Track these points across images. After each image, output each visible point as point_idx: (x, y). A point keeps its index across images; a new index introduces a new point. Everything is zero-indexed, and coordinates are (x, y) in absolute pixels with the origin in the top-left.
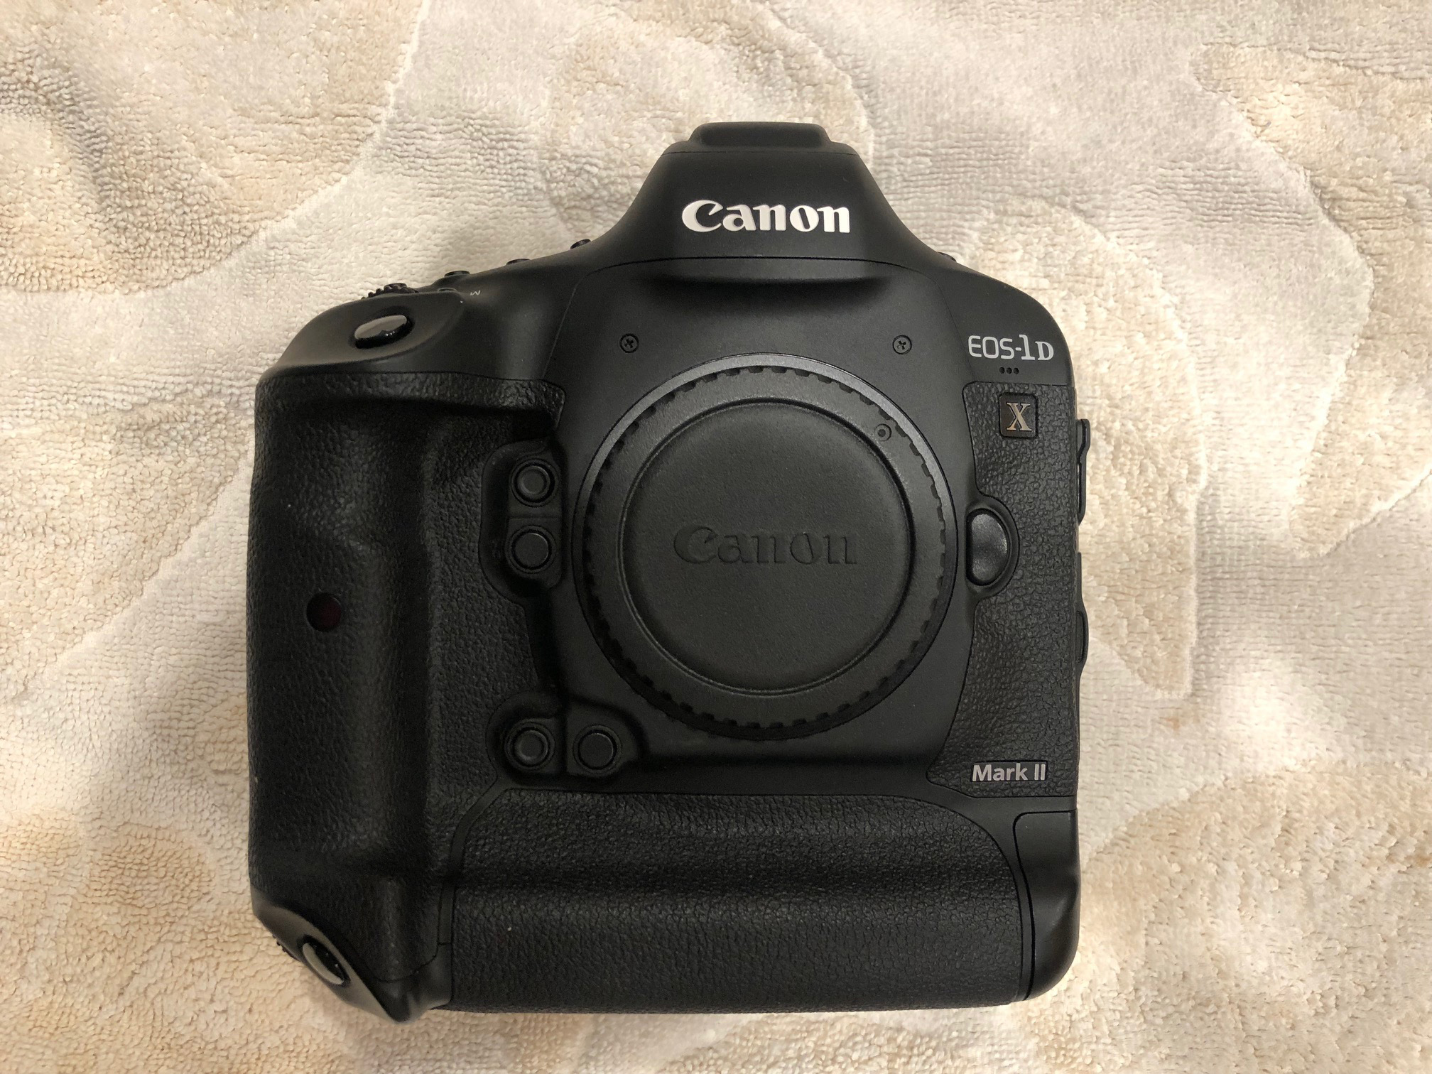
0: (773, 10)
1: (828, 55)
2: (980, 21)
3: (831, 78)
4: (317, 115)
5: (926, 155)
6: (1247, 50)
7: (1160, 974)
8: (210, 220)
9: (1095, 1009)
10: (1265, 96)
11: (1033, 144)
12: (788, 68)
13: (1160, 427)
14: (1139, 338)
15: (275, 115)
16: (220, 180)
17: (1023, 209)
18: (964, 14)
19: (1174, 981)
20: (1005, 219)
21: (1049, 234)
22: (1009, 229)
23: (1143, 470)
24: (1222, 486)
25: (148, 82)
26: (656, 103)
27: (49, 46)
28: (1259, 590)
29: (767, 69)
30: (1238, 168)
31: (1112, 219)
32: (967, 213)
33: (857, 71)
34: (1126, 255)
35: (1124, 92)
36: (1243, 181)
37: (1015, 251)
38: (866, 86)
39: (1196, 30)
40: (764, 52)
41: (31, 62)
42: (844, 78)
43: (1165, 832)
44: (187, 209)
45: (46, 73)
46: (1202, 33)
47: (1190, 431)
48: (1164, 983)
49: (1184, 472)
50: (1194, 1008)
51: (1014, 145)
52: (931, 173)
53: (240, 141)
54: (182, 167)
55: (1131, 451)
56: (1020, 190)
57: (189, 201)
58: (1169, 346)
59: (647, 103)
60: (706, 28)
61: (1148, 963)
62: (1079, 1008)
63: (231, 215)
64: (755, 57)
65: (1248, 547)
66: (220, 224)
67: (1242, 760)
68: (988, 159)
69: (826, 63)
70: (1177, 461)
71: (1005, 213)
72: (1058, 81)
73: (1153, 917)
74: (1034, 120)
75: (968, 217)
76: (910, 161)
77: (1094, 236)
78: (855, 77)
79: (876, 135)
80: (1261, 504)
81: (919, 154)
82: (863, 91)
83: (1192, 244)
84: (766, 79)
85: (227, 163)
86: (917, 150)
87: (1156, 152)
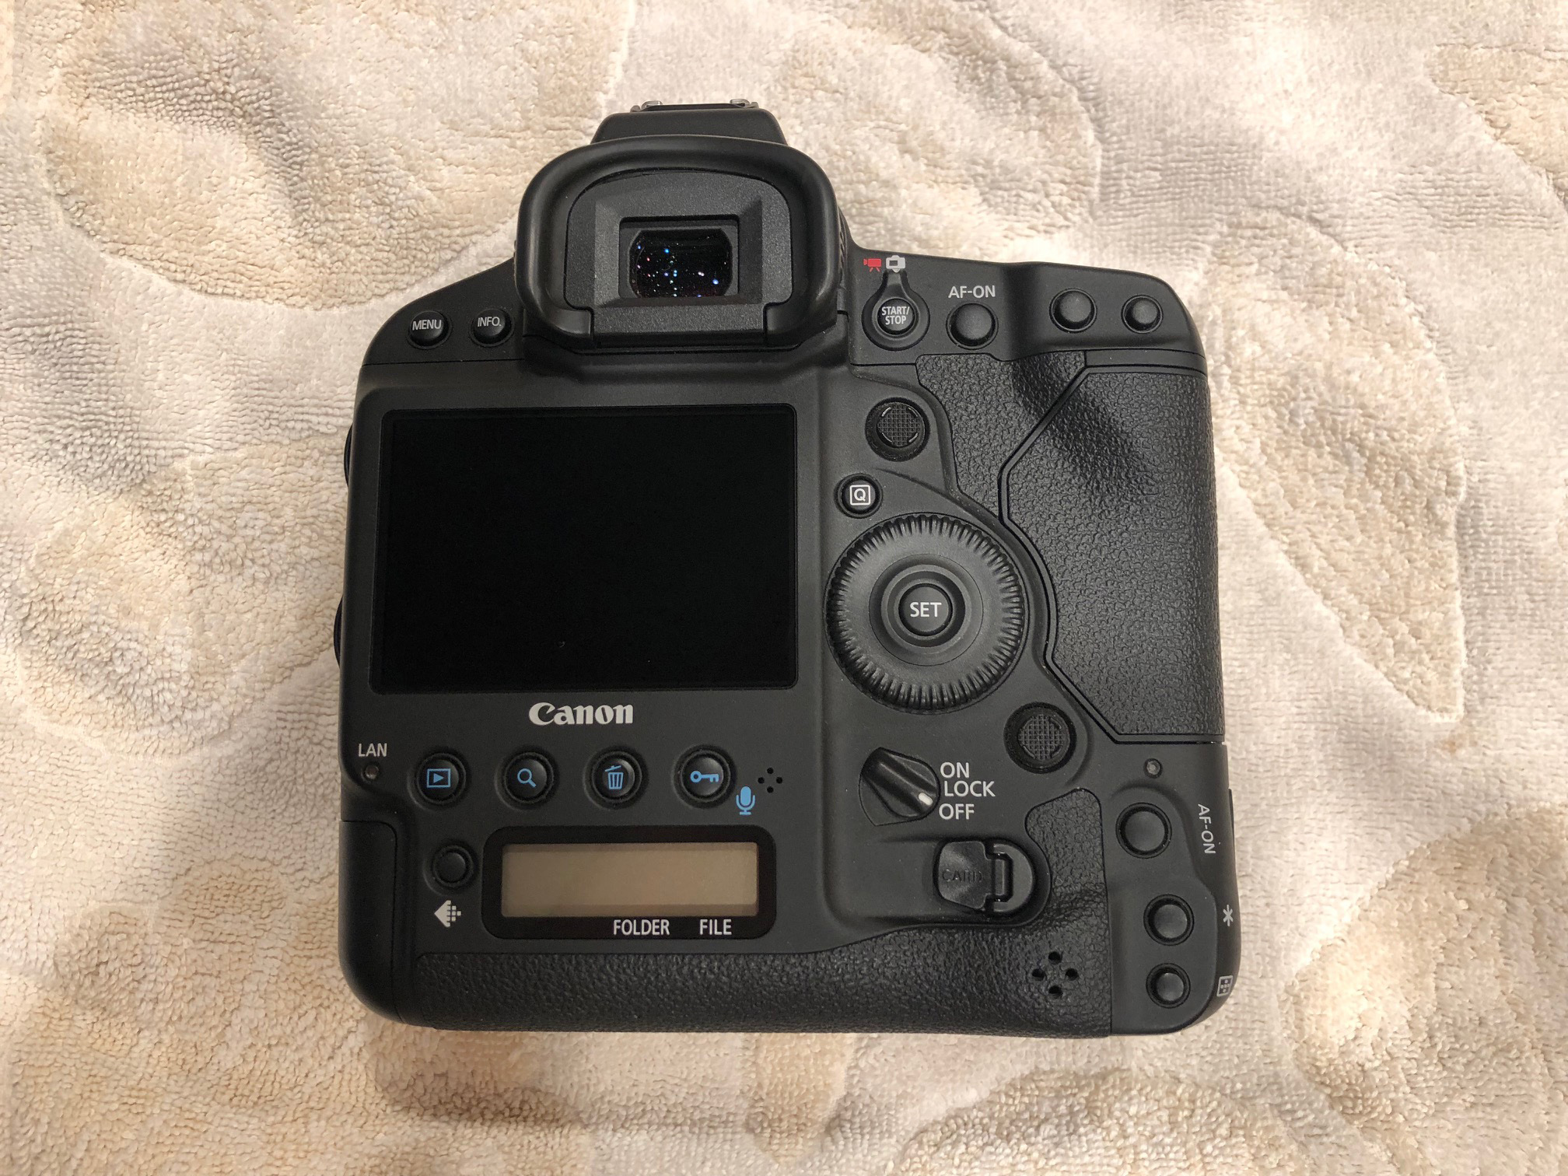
0: (994, 19)
1: (1054, 66)
2: (1206, 23)
3: (1057, 90)
4: (528, 128)
5: (1155, 169)
6: (1482, 51)
7: (1455, 1019)
8: (418, 235)
9: (1387, 1058)
10: (1503, 97)
11: (1266, 155)
12: (1011, 78)
13: (1416, 437)
14: (1386, 347)
15: (487, 128)
16: (428, 193)
17: (1258, 220)
18: (1190, 17)
19: (1472, 1027)
20: (1239, 232)
21: (1284, 246)
22: (1243, 242)
23: (1398, 481)
24: (1484, 499)
25: (353, 92)
26: (879, 113)
27: (248, 56)
28: (1529, 605)
29: (989, 80)
30: (1479, 170)
31: (1349, 228)
32: (1202, 226)
33: (1084, 83)
34: (1366, 265)
35: (1359, 96)
36: (1486, 184)
37: (1251, 264)
38: (1094, 99)
39: (1428, 31)
40: (985, 62)
41: (229, 71)
42: (1070, 91)
43: (1451, 865)
44: (395, 223)
45: (245, 83)
46: (1435, 34)
47: (1448, 442)
48: (1460, 1028)
49: (1443, 484)
50: (1495, 1054)
51: (1246, 157)
52: (1160, 188)
53: (450, 154)
54: (390, 181)
55: (1386, 463)
56: (1254, 201)
57: (396, 215)
58: (1419, 356)
59: (869, 112)
60: (924, 36)
61: (1440, 1008)
62: (1371, 1057)
63: (441, 230)
64: (975, 68)
65: (1514, 561)
66: (429, 238)
67: (1525, 787)
68: (1219, 172)
69: (1051, 75)
70: (1435, 473)
71: (1239, 225)
72: (1290, 87)
73: (1442, 958)
74: (1267, 129)
75: (1201, 230)
76: (1139, 175)
77: (1331, 246)
78: (1081, 90)
79: (1104, 150)
80: (1526, 515)
81: (1150, 168)
82: (1090, 104)
83: (1434, 250)
84: (989, 90)
85: (436, 175)
86: (1147, 164)
87: (1394, 157)
